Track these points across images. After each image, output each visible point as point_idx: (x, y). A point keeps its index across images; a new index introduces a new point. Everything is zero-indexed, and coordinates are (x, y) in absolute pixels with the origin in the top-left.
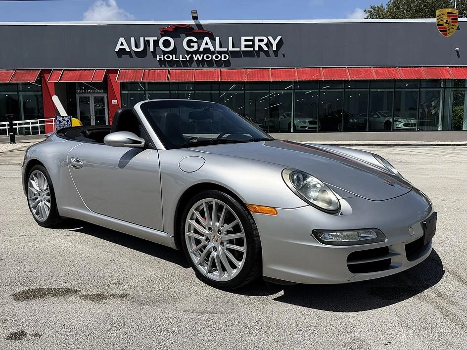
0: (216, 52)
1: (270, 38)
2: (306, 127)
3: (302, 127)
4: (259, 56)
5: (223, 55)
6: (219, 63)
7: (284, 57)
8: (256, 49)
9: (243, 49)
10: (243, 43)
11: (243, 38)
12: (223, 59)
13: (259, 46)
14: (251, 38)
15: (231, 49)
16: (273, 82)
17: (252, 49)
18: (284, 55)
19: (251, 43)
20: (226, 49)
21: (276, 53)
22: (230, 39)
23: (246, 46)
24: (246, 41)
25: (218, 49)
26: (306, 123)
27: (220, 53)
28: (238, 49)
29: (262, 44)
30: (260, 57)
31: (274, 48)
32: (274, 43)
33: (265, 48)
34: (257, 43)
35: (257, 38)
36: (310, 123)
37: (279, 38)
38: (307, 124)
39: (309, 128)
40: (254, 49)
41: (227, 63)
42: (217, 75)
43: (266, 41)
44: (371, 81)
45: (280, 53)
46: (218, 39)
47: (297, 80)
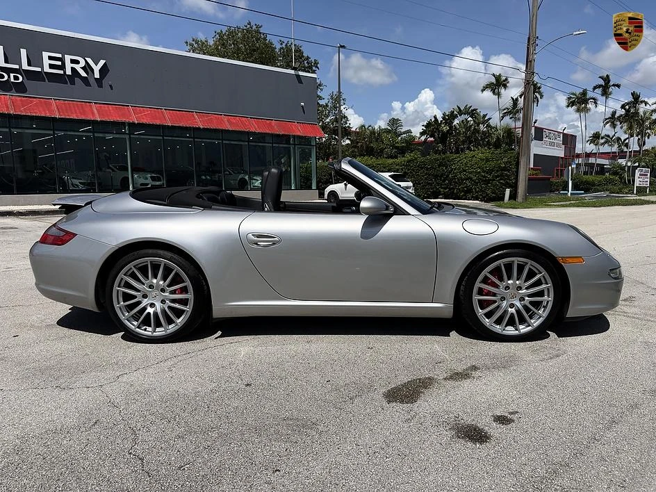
1: (89, 60)
2: (148, 184)
3: (142, 184)
6: (6, 86)
7: (112, 89)
11: (46, 55)
18: (111, 86)
21: (99, 82)
23: (51, 66)
26: (147, 179)
29: (77, 67)
30: (74, 84)
31: (97, 75)
33: (83, 74)
36: (153, 179)
37: (102, 62)
38: (149, 181)
39: (152, 186)
41: (20, 87)
42: (5, 103)
43: (83, 63)
44: (223, 131)
45: (106, 83)
47: (136, 122)
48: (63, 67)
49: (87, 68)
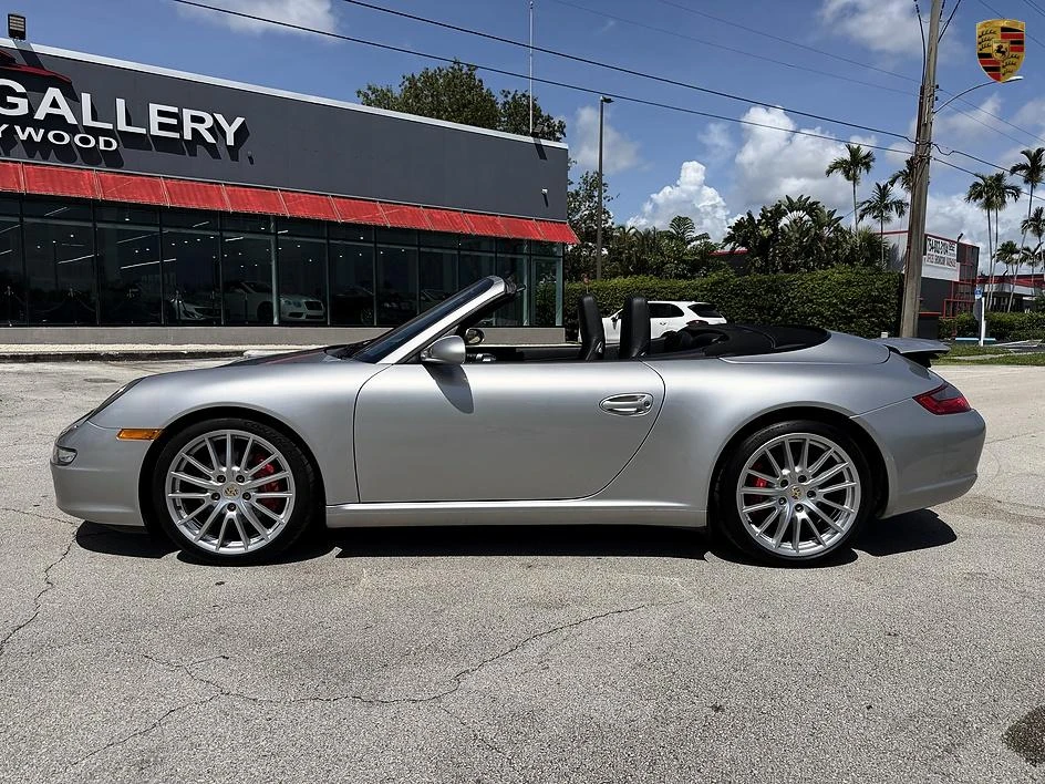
0: (80, 128)
1: (219, 117)
2: (300, 315)
3: (292, 314)
4: (193, 153)
5: (101, 139)
6: (92, 157)
7: (252, 163)
8: (188, 136)
9: (155, 131)
10: (155, 120)
11: (154, 108)
12: (102, 147)
13: (195, 131)
14: (175, 110)
15: (122, 126)
17: (177, 135)
18: (250, 158)
19: (174, 121)
20: (110, 126)
21: (233, 151)
22: (121, 104)
23: (162, 126)
24: (161, 113)
25: (88, 121)
26: (299, 305)
27: (96, 132)
28: (143, 131)
29: (201, 128)
30: (195, 155)
31: (230, 141)
32: (230, 131)
33: (210, 139)
34: (188, 126)
35: (187, 114)
36: (310, 306)
37: (239, 121)
38: (304, 309)
39: (308, 317)
40: (182, 136)
41: (113, 159)
42: (93, 184)
43: (209, 122)
44: (420, 232)
45: (242, 152)
46: (86, 98)
47: (289, 215)
48: (179, 128)
49: (216, 130)
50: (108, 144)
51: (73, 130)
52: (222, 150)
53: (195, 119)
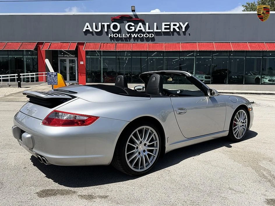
0: (146, 32)
1: (181, 23)
2: (203, 80)
4: (173, 35)
5: (150, 34)
6: (148, 39)
7: (190, 35)
8: (172, 30)
9: (163, 30)
10: (164, 27)
11: (163, 24)
12: (150, 37)
13: (174, 29)
14: (169, 23)
15: (155, 30)
16: (182, 51)
17: (169, 30)
18: (189, 34)
19: (168, 27)
20: (152, 31)
21: (184, 33)
22: (155, 24)
23: (165, 29)
24: (165, 25)
25: (147, 30)
26: (203, 78)
28: (160, 31)
29: (176, 27)
31: (184, 30)
32: (184, 27)
33: (178, 30)
34: (172, 27)
35: (172, 24)
36: (206, 78)
39: (205, 81)
40: (170, 30)
41: (153, 39)
42: (146, 46)
43: (178, 25)
44: (247, 52)
45: (187, 33)
46: (147, 24)
47: (198, 50)
50: (152, 35)
51: (144, 33)
52: (181, 33)
53: (174, 25)
